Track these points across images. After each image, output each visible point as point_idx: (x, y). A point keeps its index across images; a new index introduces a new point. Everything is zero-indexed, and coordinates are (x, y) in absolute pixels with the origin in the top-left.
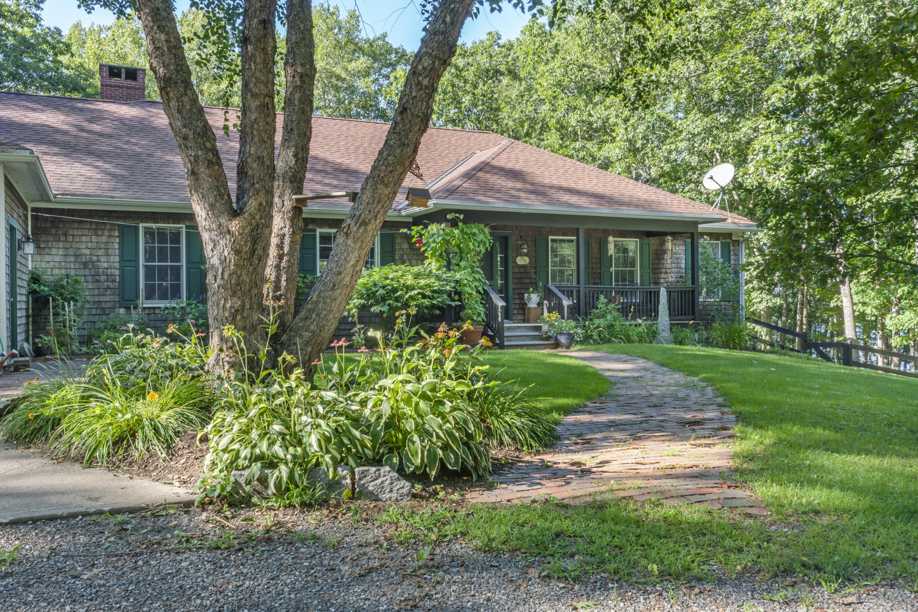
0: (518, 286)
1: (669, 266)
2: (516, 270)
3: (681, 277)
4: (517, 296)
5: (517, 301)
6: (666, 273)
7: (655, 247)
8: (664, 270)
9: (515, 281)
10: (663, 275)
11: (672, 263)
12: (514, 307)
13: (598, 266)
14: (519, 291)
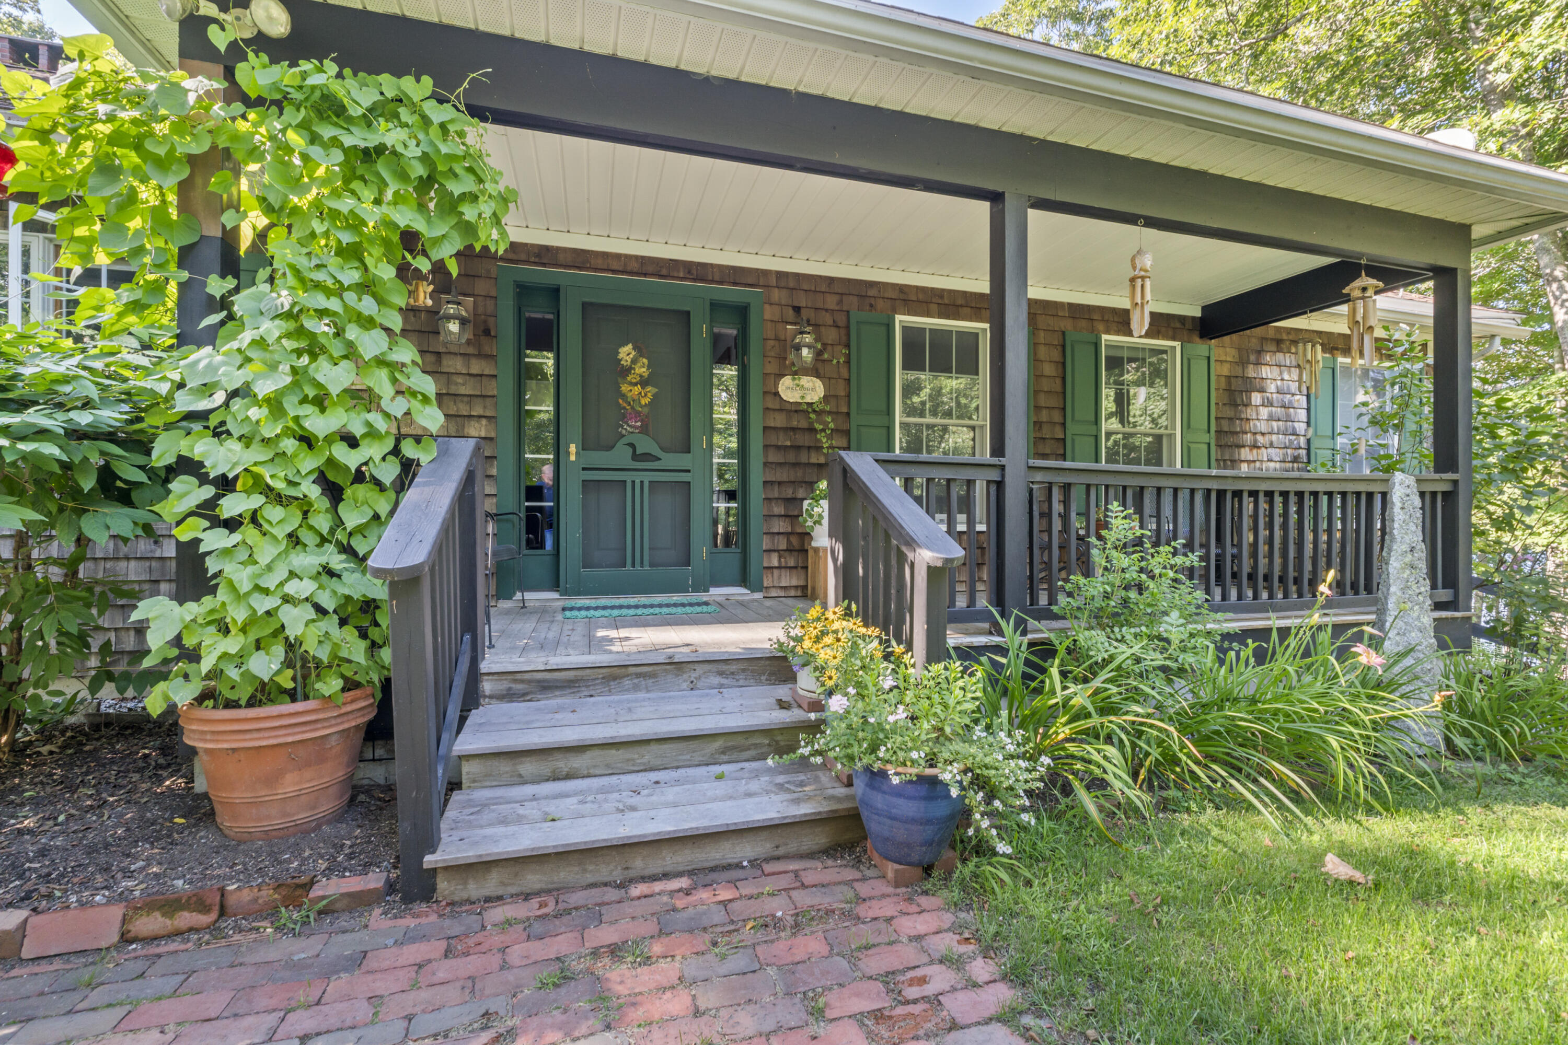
0: (782, 475)
1: (1262, 426)
2: (779, 421)
3: (1296, 459)
4: (778, 509)
5: (781, 526)
6: (1255, 446)
7: (1225, 370)
8: (1248, 438)
9: (773, 457)
10: (1245, 453)
11: (1271, 418)
12: (766, 543)
13: (1057, 417)
14: (789, 492)
